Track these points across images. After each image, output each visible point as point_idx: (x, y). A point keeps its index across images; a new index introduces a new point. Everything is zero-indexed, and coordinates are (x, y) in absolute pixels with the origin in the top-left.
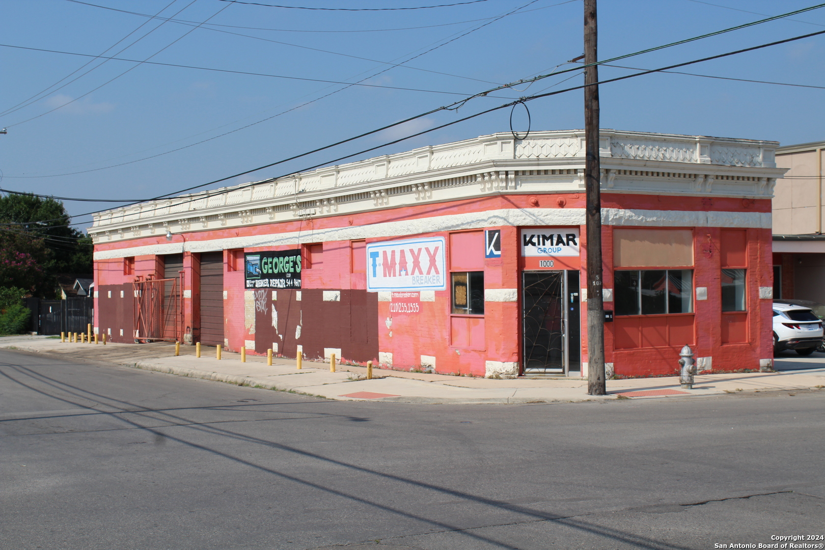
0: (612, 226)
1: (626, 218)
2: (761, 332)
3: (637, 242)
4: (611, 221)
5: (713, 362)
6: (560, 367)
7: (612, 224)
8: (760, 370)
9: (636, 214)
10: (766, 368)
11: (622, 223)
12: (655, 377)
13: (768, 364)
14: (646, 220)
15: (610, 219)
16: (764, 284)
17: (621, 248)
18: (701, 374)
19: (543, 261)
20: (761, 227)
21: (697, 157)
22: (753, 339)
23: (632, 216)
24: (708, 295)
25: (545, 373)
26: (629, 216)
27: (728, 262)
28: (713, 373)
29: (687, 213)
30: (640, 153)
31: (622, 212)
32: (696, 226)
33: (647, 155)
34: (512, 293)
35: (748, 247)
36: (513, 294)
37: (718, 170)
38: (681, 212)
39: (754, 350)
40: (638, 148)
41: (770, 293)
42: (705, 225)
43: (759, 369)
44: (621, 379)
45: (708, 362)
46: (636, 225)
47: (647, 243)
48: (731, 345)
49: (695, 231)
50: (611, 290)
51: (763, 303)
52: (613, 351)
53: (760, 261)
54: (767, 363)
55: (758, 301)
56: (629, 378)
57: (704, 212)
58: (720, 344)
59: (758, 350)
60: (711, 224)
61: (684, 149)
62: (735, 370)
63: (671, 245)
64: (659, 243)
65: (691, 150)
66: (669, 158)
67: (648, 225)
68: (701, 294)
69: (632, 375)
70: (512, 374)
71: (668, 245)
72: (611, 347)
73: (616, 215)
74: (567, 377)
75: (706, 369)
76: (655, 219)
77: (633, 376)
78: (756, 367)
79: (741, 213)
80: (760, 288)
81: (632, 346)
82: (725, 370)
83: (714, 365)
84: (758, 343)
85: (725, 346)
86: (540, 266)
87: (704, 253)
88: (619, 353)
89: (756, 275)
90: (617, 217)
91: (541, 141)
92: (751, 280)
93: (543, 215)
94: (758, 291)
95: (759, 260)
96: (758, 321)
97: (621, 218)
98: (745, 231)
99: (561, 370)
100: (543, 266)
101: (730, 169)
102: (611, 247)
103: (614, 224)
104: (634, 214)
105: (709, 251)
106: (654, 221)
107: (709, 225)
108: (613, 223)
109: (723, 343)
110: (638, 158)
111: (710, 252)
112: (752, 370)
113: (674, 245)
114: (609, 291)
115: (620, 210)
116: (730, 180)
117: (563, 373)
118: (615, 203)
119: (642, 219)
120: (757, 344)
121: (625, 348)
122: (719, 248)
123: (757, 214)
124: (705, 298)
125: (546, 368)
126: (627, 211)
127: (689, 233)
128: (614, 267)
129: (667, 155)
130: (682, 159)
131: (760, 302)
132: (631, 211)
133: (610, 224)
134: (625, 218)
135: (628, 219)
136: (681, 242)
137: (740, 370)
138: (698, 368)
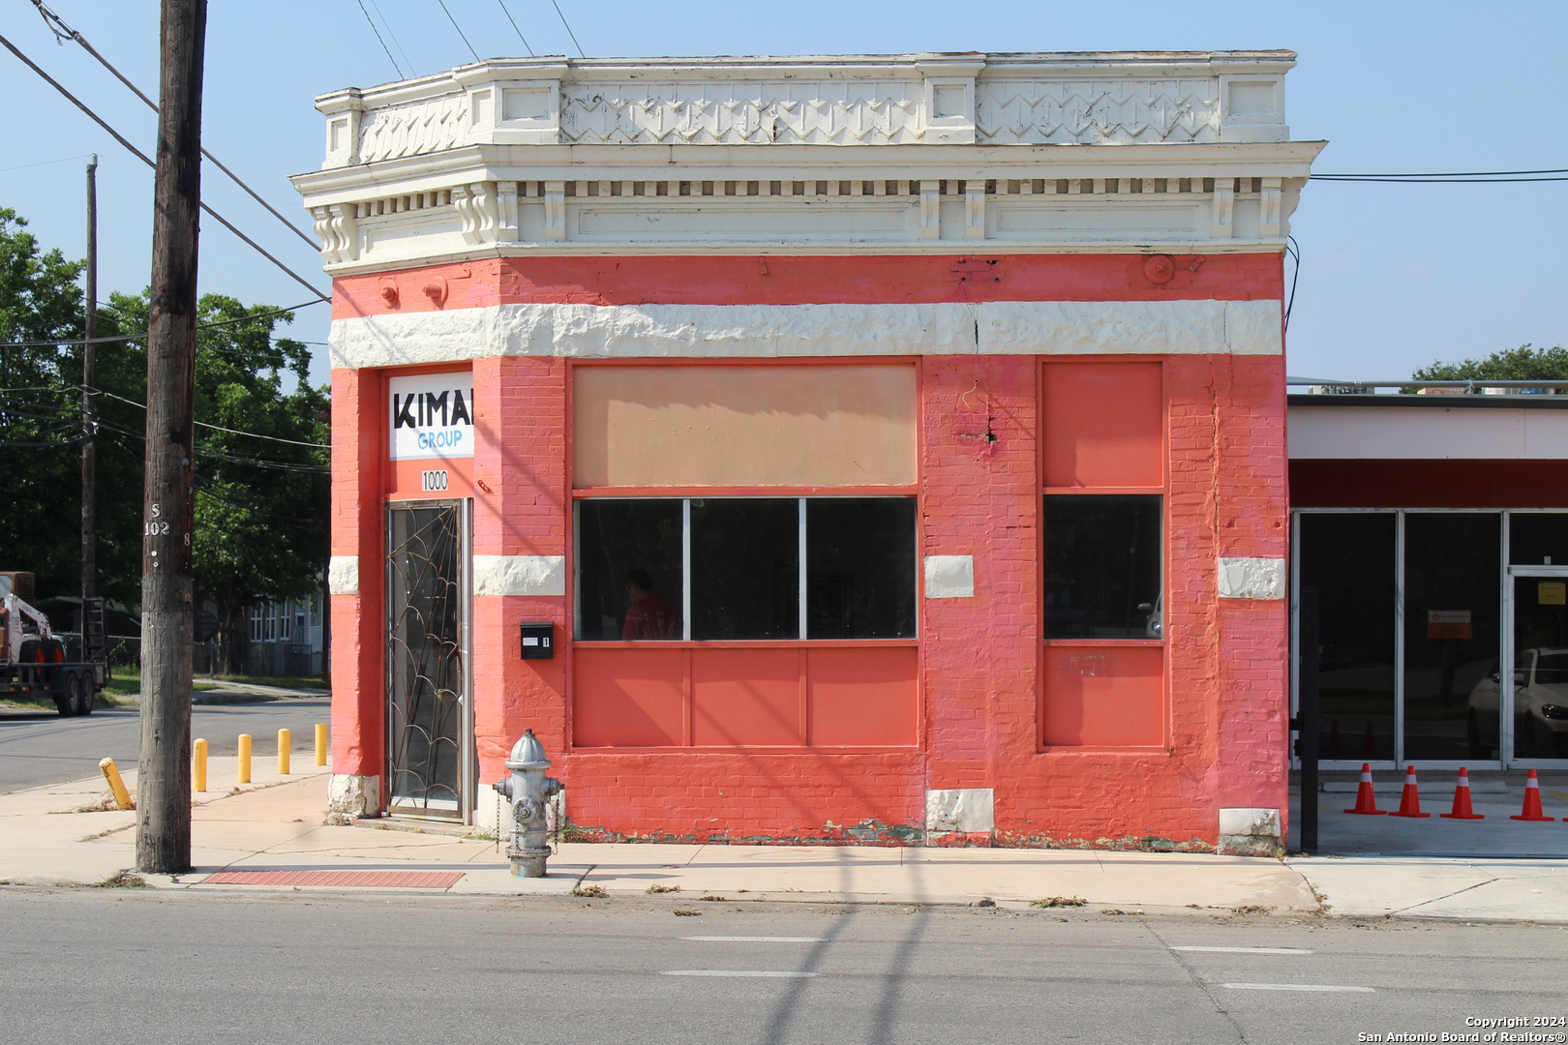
0: (567, 359)
1: (618, 333)
2: (1222, 716)
3: (678, 410)
4: (561, 343)
5: (1000, 806)
6: (449, 797)
7: (565, 354)
8: (1220, 847)
9: (658, 321)
10: (1241, 840)
11: (606, 349)
12: (735, 844)
13: (1254, 827)
14: (699, 336)
15: (556, 338)
16: (1237, 546)
17: (610, 427)
18: (943, 843)
19: (428, 473)
20: (1226, 351)
21: (917, 124)
22: (1189, 740)
23: (643, 327)
24: (976, 582)
25: (425, 811)
26: (632, 327)
27: (1080, 472)
28: (995, 843)
29: (880, 310)
30: (684, 127)
31: (604, 314)
32: (924, 352)
33: (712, 128)
34: (345, 570)
35: (1169, 419)
36: (348, 572)
37: (991, 164)
38: (857, 310)
39: (1192, 773)
40: (679, 110)
41: (1270, 581)
42: (967, 348)
43: (1213, 840)
44: (595, 840)
45: (977, 807)
46: (665, 354)
47: (717, 411)
48: (1084, 754)
49: (926, 369)
50: (557, 560)
51: (1237, 614)
52: (566, 750)
53: (1220, 469)
54: (1248, 823)
55: (1212, 607)
56: (629, 841)
57: (963, 305)
58: (1033, 748)
59: (1211, 777)
60: (990, 344)
61: (871, 103)
62: (1101, 841)
63: (822, 416)
64: (769, 411)
65: (902, 104)
66: (801, 133)
67: (711, 353)
68: (943, 579)
69: (641, 830)
70: (345, 811)
71: (810, 419)
72: (559, 738)
73: (577, 323)
74: (467, 829)
75: (967, 827)
76: (737, 333)
77: (645, 836)
78: (1202, 837)
79: (1129, 303)
80: (1219, 560)
81: (651, 737)
82: (1056, 838)
83: (1002, 812)
84: (1210, 751)
85: (1055, 754)
86: (424, 489)
87: (961, 442)
88: (586, 761)
89: (1204, 515)
90: (584, 329)
91: (408, 110)
92: (1181, 532)
93: (403, 334)
94: (1211, 572)
95: (1217, 463)
96: (1209, 675)
97: (596, 333)
98: (1156, 363)
99: (452, 805)
100: (429, 489)
101: (1039, 155)
102: (562, 426)
103: (573, 352)
104: (651, 321)
105: (984, 436)
106: (736, 340)
107: (984, 349)
108: (569, 349)
109: (1046, 743)
110: (675, 140)
111: (992, 437)
112: (1185, 845)
113: (835, 418)
114: (548, 563)
115: (600, 308)
116: (1099, 194)
117: (459, 813)
118: (578, 288)
119: (684, 337)
120: (1205, 753)
121: (620, 744)
122: (1030, 424)
123: (1210, 307)
124: (967, 591)
125: (427, 795)
126: (625, 310)
127: (907, 376)
128: (571, 483)
129: (798, 126)
130: (859, 134)
131: (1219, 610)
132: (641, 311)
133: (558, 352)
134: (612, 333)
135: (622, 338)
136: (869, 406)
137: (1124, 840)
138: (930, 825)
